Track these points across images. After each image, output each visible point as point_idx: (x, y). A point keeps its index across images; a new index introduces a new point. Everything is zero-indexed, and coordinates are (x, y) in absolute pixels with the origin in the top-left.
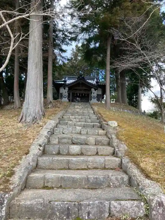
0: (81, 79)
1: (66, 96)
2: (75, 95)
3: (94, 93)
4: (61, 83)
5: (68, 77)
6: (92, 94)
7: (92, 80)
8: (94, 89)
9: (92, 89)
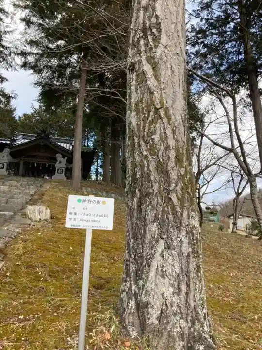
0: (42, 138)
1: (4, 165)
2: (30, 166)
3: (60, 162)
4: (4, 142)
5: (24, 135)
6: (58, 163)
7: (68, 143)
8: (62, 154)
9: (57, 155)
